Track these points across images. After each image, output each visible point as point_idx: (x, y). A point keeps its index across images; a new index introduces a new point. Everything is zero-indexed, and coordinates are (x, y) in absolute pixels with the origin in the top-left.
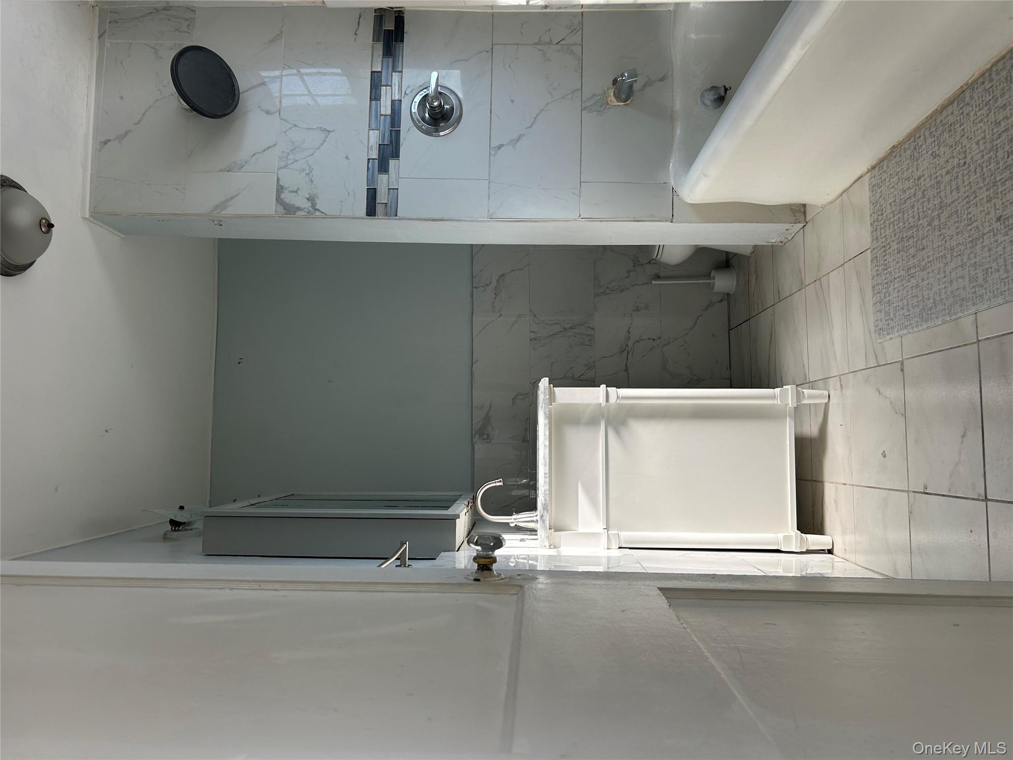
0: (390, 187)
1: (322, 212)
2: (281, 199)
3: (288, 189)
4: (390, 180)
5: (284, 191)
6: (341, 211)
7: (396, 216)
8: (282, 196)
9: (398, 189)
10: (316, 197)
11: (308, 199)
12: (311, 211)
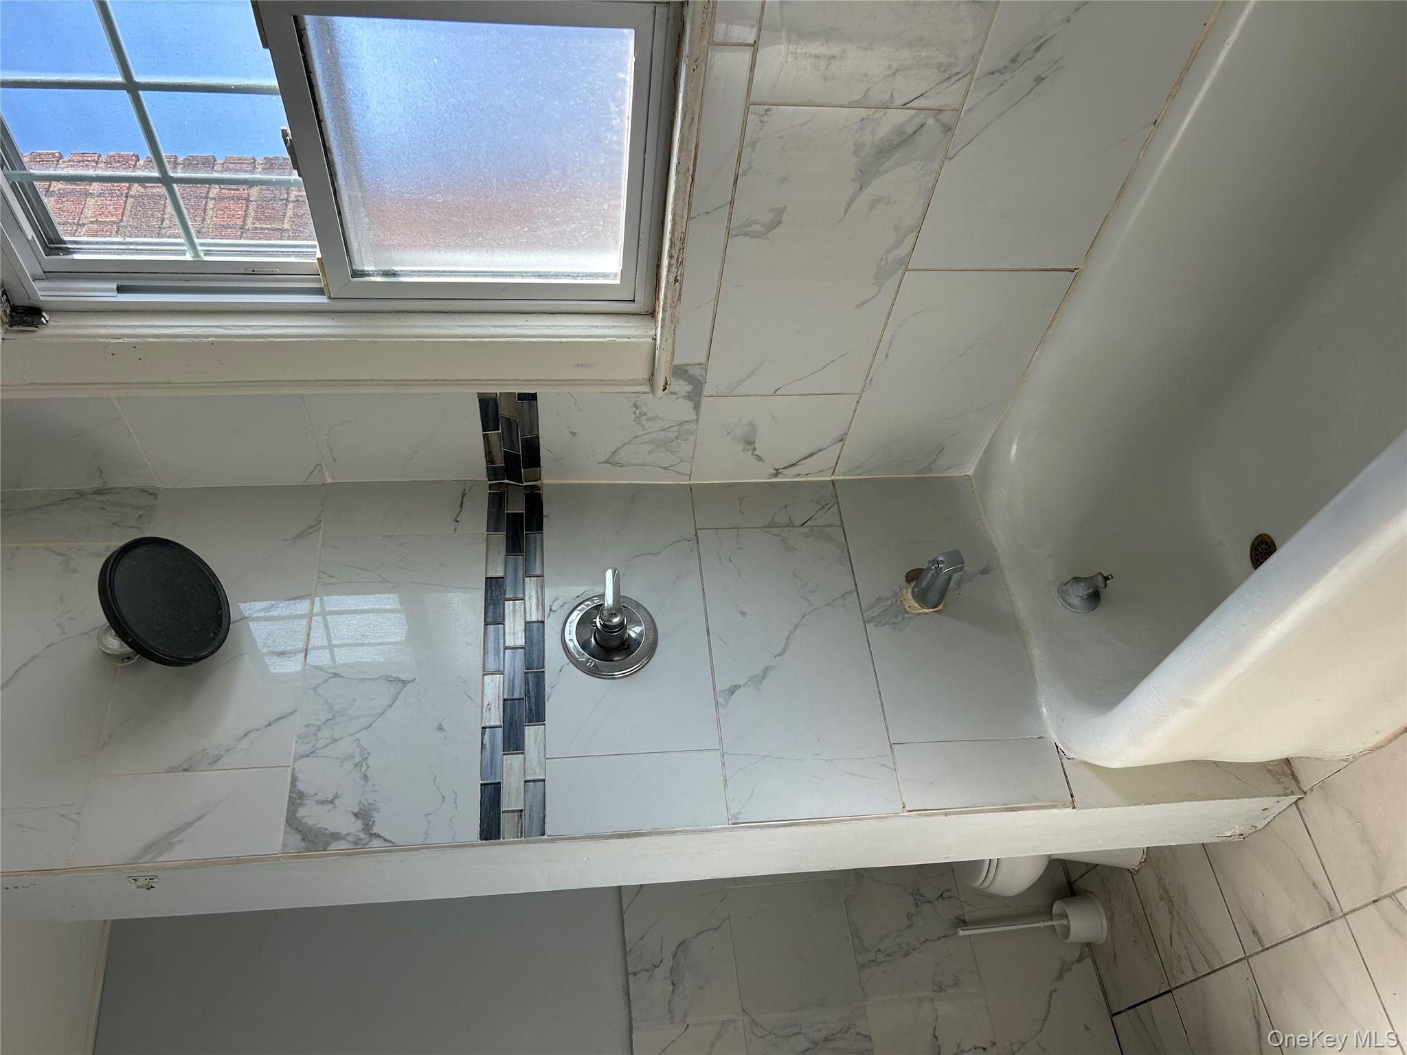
0: (528, 778)
1: (386, 840)
2: (297, 819)
3: (316, 798)
4: (528, 764)
5: (305, 802)
6: (427, 834)
7: (544, 835)
8: (301, 812)
9: (544, 780)
10: (374, 809)
11: (356, 815)
12: (362, 839)
